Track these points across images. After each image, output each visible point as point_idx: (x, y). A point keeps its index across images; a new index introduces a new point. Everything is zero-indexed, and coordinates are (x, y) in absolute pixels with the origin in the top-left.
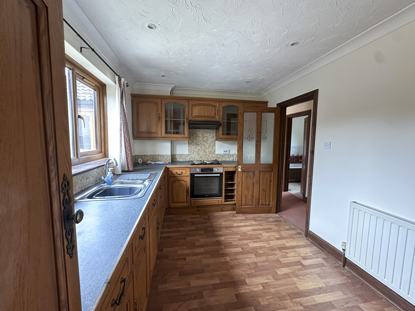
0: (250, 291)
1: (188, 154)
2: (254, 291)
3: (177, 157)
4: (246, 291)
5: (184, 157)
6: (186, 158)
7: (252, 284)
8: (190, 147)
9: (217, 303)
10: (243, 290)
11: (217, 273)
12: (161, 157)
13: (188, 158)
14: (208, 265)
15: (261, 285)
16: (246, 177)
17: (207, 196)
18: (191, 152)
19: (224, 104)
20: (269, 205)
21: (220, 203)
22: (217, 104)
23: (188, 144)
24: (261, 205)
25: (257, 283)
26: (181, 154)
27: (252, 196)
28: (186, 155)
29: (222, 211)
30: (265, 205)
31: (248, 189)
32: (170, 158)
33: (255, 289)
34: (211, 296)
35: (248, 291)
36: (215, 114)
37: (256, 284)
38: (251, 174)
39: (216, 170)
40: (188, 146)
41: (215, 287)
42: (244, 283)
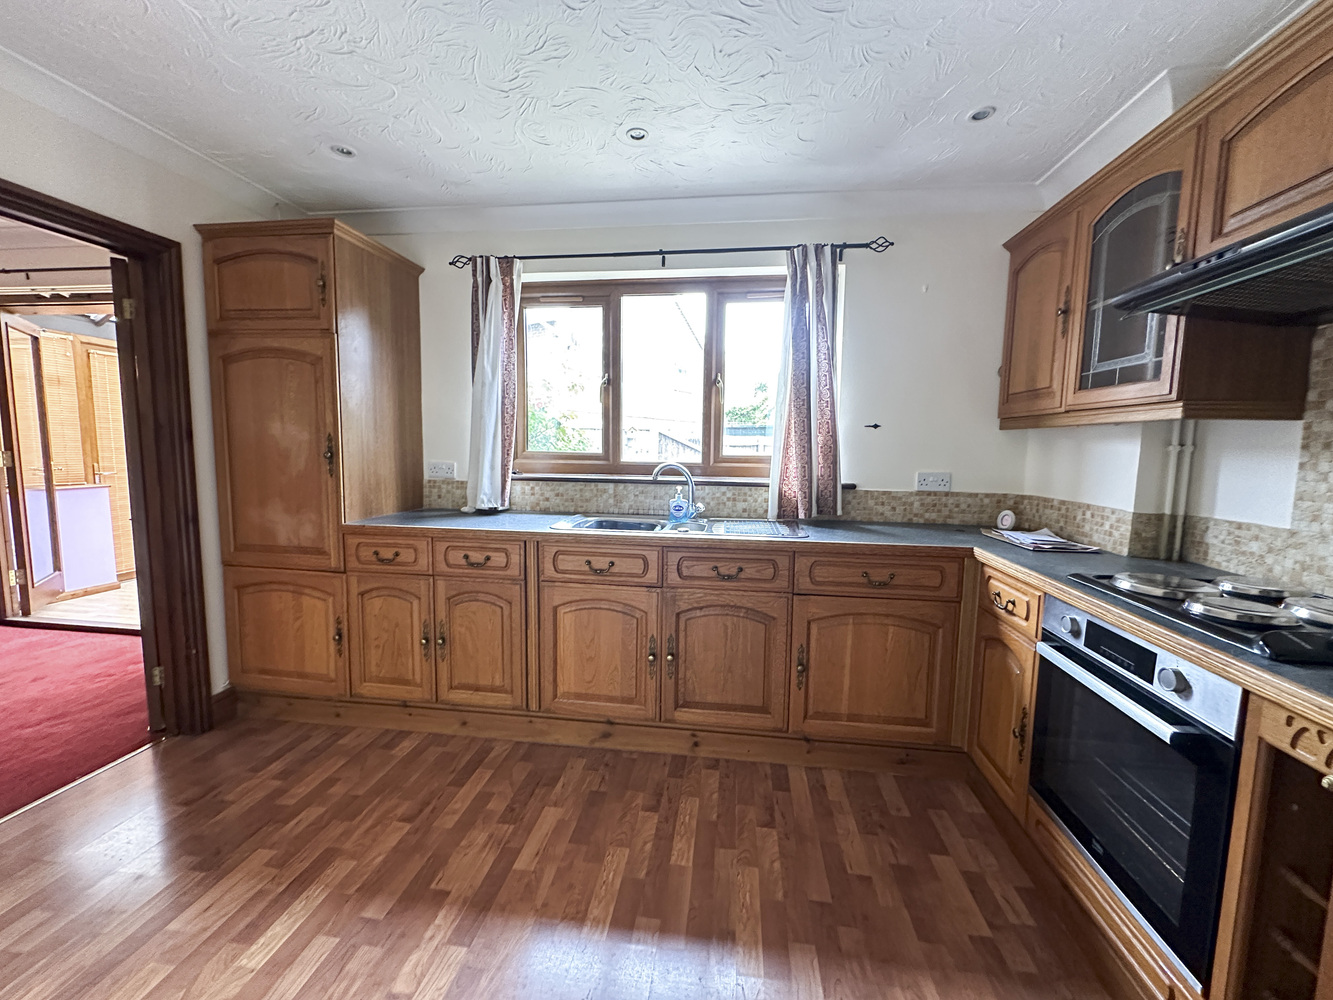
1: (1293, 533)
2: (409, 953)
3: (1210, 539)
4: (432, 927)
5: (1255, 547)
6: (1270, 560)
7: (437, 960)
8: (1311, 476)
10: (444, 922)
13: (1289, 564)
15: (407, 991)
17: (1100, 850)
18: (1315, 519)
23: (1305, 447)
25: (422, 984)
26: (1240, 526)
28: (1276, 532)
32: (1126, 529)
33: (414, 958)
34: (490, 837)
35: (428, 934)
37: (423, 975)
40: (1302, 466)
41: (508, 854)
42: (460, 937)
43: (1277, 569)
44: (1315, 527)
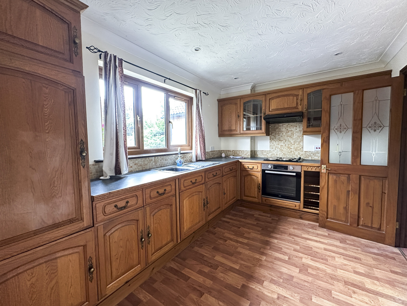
0: (259, 291)
1: (270, 151)
2: (264, 294)
3: (258, 153)
4: (256, 289)
5: (265, 153)
6: (267, 155)
7: (267, 288)
8: (271, 143)
9: (222, 279)
10: (254, 286)
11: (243, 262)
12: (241, 152)
13: (270, 155)
14: (240, 253)
15: (277, 295)
16: (336, 181)
17: (280, 196)
18: (273, 148)
19: (309, 91)
20: (379, 229)
21: (297, 208)
22: (300, 92)
23: (270, 139)
24: (362, 225)
25: (275, 291)
26: (262, 151)
27: (346, 208)
28: (268, 151)
29: (301, 218)
30: (372, 227)
31: (338, 199)
32: (249, 153)
33: (266, 293)
34: (221, 272)
35: (258, 290)
36: (297, 104)
37: (272, 291)
38: (343, 178)
39: (291, 168)
40: (270, 142)
41: (232, 269)
42: (261, 282)
43: (268, 156)
44: (273, 149)
